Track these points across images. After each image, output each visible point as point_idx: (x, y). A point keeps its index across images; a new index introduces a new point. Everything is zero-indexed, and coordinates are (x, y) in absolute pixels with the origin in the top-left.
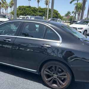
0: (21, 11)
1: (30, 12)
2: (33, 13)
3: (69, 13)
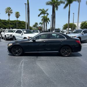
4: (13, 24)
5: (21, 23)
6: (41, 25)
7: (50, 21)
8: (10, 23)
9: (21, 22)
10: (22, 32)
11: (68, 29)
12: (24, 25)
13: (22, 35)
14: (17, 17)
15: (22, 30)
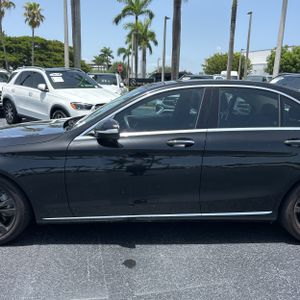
3: (106, 52)
4: (19, 50)
5: (50, 47)
6: (124, 57)
7: (156, 43)
8: (3, 46)
9: (50, 42)
10: (44, 82)
11: (229, 73)
12: (58, 56)
13: (43, 97)
14: (34, 24)
15: (42, 72)
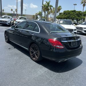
0: (65, 15)
1: (74, 16)
2: (77, 17)
